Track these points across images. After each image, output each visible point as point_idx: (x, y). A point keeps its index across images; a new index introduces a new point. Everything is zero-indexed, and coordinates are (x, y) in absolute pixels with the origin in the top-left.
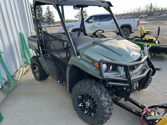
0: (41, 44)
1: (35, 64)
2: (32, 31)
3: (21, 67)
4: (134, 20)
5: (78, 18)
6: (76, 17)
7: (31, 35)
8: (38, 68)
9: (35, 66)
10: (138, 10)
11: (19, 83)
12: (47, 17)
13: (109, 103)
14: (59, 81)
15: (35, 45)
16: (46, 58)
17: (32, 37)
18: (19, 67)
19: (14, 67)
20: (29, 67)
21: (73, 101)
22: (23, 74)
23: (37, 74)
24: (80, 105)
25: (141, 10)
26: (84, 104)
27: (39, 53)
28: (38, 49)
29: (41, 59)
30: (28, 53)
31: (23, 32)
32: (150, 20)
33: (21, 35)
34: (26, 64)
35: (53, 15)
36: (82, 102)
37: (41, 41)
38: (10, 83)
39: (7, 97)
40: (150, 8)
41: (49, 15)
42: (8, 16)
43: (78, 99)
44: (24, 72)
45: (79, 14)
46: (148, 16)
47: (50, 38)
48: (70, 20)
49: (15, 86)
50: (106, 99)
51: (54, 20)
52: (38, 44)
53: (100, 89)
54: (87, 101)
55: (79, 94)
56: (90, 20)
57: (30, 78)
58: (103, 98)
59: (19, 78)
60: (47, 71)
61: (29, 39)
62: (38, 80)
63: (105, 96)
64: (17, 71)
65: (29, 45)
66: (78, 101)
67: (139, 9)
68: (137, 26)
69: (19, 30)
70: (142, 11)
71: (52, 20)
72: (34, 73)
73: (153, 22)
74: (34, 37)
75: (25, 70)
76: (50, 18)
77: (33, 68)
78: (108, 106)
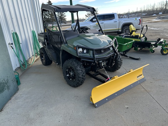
0: (46, 38)
1: (43, 53)
2: (42, 29)
3: (33, 56)
4: (136, 19)
5: (88, 17)
6: (87, 16)
7: (40, 32)
8: (45, 56)
9: (42, 55)
10: (152, 8)
11: (31, 67)
12: (59, 16)
13: (82, 71)
14: (57, 64)
15: (42, 38)
16: (49, 48)
17: (41, 33)
18: (31, 55)
19: (28, 55)
20: (39, 56)
21: (63, 73)
22: (34, 61)
23: (44, 61)
24: (68, 75)
25: (156, 7)
26: (69, 75)
27: (45, 45)
28: (44, 41)
29: (46, 49)
30: (39, 46)
31: (35, 30)
32: (163, 18)
33: (33, 32)
34: (36, 54)
35: (65, 15)
36: (69, 73)
37: (46, 36)
38: (25, 65)
39: (23, 74)
40: (165, 5)
41: (61, 15)
42: (25, 19)
43: (66, 71)
44: (35, 60)
45: (90, 13)
46: (163, 13)
47: (52, 34)
48: (81, 19)
49: (29, 68)
50: (81, 69)
51: (66, 19)
52: (44, 38)
53: (77, 63)
54: (71, 72)
55: (66, 68)
56: (94, 20)
57: (39, 64)
58: (78, 68)
59: (32, 63)
60: (50, 57)
61: (39, 35)
62: (45, 65)
63: (80, 67)
64: (30, 58)
65: (39, 39)
66: (66, 73)
67: (154, 7)
68: (139, 24)
69: (32, 29)
70: (157, 9)
71: (64, 20)
72: (42, 60)
73: (166, 20)
74: (42, 33)
75: (36, 59)
76: (62, 18)
77: (41, 57)
78: (81, 73)
